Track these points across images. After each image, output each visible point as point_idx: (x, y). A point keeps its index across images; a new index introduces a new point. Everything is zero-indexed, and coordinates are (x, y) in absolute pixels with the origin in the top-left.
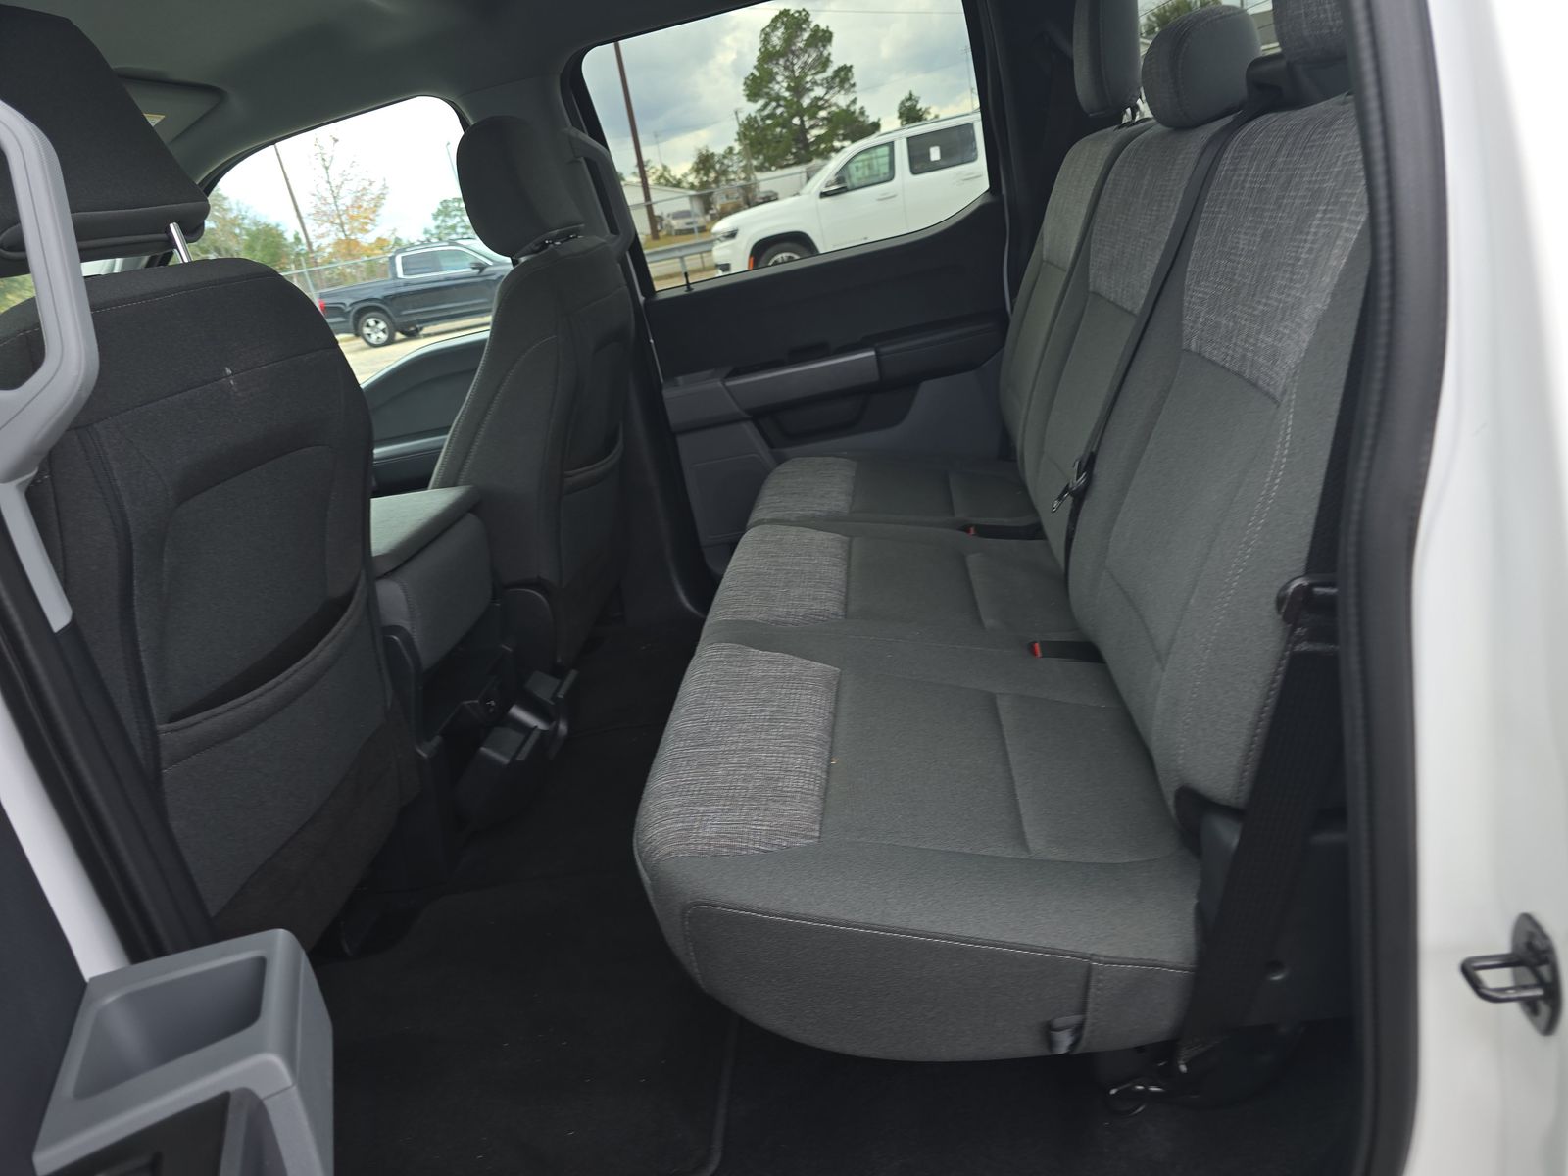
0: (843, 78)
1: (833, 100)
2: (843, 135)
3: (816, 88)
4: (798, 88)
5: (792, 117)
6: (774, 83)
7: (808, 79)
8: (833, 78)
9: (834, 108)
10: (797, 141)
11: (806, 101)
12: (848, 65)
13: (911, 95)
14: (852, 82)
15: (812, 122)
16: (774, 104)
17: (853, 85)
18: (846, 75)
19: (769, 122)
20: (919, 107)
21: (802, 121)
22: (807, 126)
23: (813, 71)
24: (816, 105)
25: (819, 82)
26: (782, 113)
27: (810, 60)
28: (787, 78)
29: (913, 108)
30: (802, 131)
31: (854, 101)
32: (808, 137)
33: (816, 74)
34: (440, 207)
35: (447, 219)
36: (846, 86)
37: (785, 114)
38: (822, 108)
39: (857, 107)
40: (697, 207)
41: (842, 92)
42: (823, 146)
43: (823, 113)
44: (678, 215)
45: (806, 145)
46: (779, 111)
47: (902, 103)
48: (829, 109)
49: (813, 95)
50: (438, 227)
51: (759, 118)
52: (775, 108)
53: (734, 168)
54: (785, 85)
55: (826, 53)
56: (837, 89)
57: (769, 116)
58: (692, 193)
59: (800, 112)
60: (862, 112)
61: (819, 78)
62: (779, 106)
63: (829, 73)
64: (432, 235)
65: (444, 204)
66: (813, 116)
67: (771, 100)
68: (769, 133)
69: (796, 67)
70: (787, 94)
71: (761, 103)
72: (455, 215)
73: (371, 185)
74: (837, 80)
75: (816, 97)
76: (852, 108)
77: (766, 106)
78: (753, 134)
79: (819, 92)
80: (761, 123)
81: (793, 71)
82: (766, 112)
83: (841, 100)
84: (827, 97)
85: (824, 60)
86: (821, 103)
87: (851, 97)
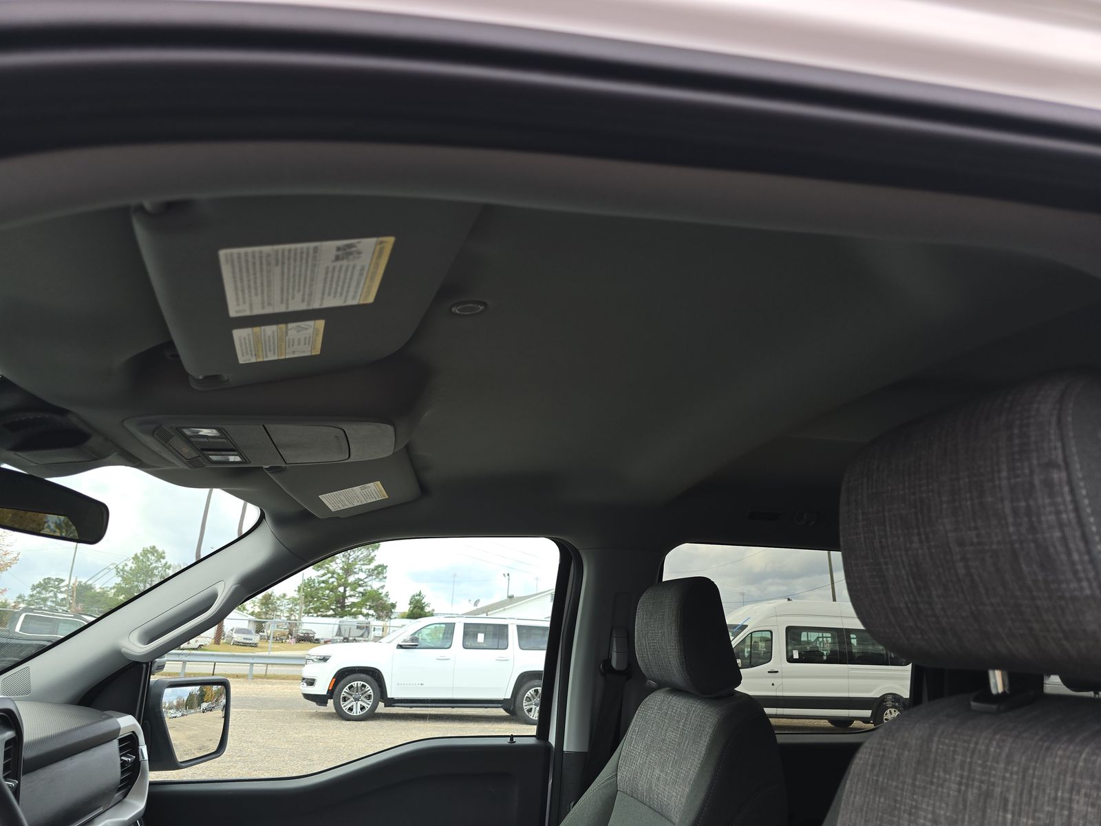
0: (380, 571)
1: (369, 583)
2: (370, 606)
3: (360, 573)
4: (348, 570)
5: (340, 586)
6: (334, 563)
7: (357, 566)
8: (373, 570)
9: (369, 588)
10: (338, 602)
11: (351, 579)
12: (385, 565)
13: (420, 593)
14: (385, 576)
15: (352, 593)
16: (330, 575)
17: (385, 578)
18: (382, 570)
19: (323, 585)
20: (423, 602)
21: (345, 591)
22: (347, 594)
23: (362, 562)
24: (357, 584)
25: (364, 570)
26: (333, 582)
27: (362, 556)
28: (343, 562)
29: (419, 601)
30: (344, 597)
31: (383, 587)
32: (346, 601)
33: (364, 564)
34: (42, 582)
35: (43, 592)
36: (381, 577)
37: (335, 584)
38: (360, 586)
39: (383, 592)
40: (252, 627)
41: (377, 580)
42: (354, 610)
43: (360, 589)
44: (239, 631)
45: (343, 607)
46: (331, 580)
47: (414, 596)
48: (365, 588)
49: (357, 576)
50: (32, 596)
51: (316, 581)
52: (329, 578)
53: (282, 608)
54: (341, 566)
55: (372, 555)
56: (374, 577)
57: (323, 582)
58: (253, 618)
59: (345, 585)
60: (387, 596)
61: (364, 568)
62: (332, 577)
63: (372, 566)
64: (23, 601)
65: (46, 581)
66: (354, 590)
67: (329, 572)
68: (321, 592)
69: (351, 557)
70: (340, 572)
71: (322, 572)
72: (51, 591)
73: (6, 554)
74: (376, 572)
75: (359, 579)
76: (380, 591)
77: (323, 575)
78: (309, 590)
79: (362, 576)
80: (317, 585)
81: (348, 559)
82: (324, 578)
83: (375, 584)
84: (366, 580)
85: (370, 557)
86: (360, 583)
87: (382, 584)
